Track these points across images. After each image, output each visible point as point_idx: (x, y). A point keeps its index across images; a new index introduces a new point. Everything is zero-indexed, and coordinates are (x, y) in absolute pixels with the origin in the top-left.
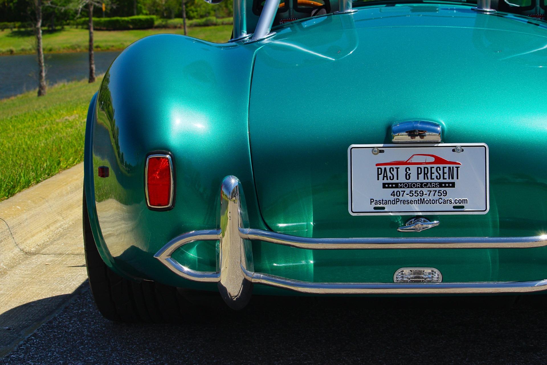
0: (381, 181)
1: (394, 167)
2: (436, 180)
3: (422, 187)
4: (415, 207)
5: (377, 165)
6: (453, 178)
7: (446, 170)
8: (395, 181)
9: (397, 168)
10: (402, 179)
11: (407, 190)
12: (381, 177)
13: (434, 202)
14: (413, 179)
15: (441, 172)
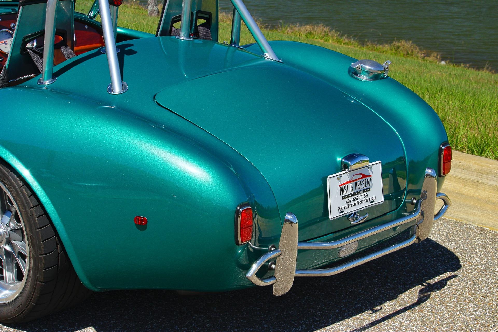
0: (342, 196)
2: (363, 188)
3: (358, 194)
4: (356, 207)
5: (340, 186)
6: (369, 185)
7: (366, 181)
8: (347, 194)
9: (347, 185)
10: (350, 192)
11: (352, 198)
12: (342, 193)
13: (363, 202)
14: (354, 190)
15: (364, 183)
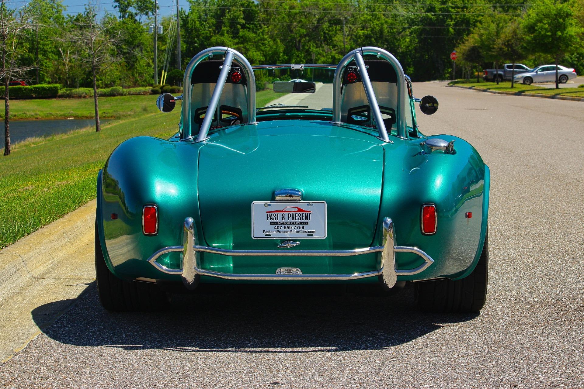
0: (269, 221)
1: (276, 213)
2: (298, 221)
3: (291, 224)
4: (287, 235)
5: (267, 212)
6: (307, 220)
7: (304, 215)
8: (276, 221)
9: (278, 214)
10: (280, 220)
11: (283, 226)
12: (269, 218)
13: (297, 232)
14: (286, 220)
15: (301, 216)
